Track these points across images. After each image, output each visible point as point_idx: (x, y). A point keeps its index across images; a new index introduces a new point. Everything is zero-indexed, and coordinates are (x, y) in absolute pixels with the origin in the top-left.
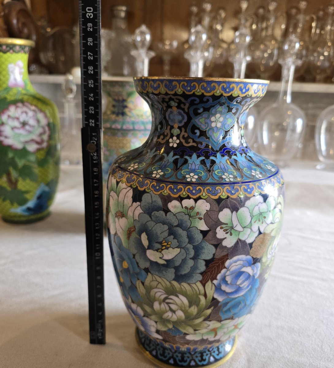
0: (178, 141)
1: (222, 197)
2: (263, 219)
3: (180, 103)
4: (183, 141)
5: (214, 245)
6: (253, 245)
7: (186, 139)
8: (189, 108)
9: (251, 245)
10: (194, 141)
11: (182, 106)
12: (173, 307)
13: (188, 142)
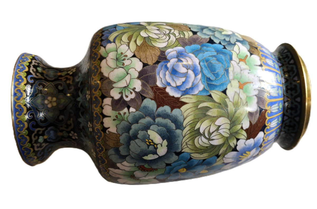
0: (72, 132)
1: (100, 95)
2: (123, 55)
3: (38, 135)
4: (70, 128)
5: (143, 100)
6: (146, 62)
7: (68, 126)
8: (42, 127)
9: (145, 65)
10: (69, 119)
11: (41, 133)
12: (213, 129)
13: (70, 125)
